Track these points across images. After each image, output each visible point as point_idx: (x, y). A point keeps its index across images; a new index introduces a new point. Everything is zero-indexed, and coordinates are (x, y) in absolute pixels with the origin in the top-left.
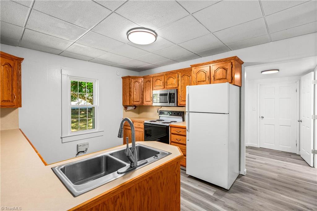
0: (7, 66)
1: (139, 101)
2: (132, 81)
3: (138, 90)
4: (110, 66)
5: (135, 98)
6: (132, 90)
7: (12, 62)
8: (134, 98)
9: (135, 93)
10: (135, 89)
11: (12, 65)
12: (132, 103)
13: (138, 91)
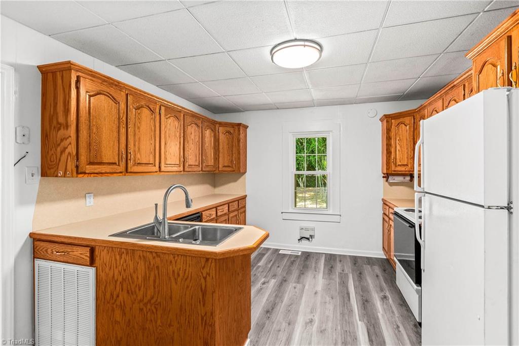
0: (227, 134)
1: (407, 165)
2: (393, 124)
3: (405, 141)
4: (353, 104)
5: (398, 157)
6: (392, 143)
7: (232, 129)
8: (396, 159)
9: (398, 147)
10: (398, 139)
11: (232, 132)
12: (393, 168)
13: (405, 144)
